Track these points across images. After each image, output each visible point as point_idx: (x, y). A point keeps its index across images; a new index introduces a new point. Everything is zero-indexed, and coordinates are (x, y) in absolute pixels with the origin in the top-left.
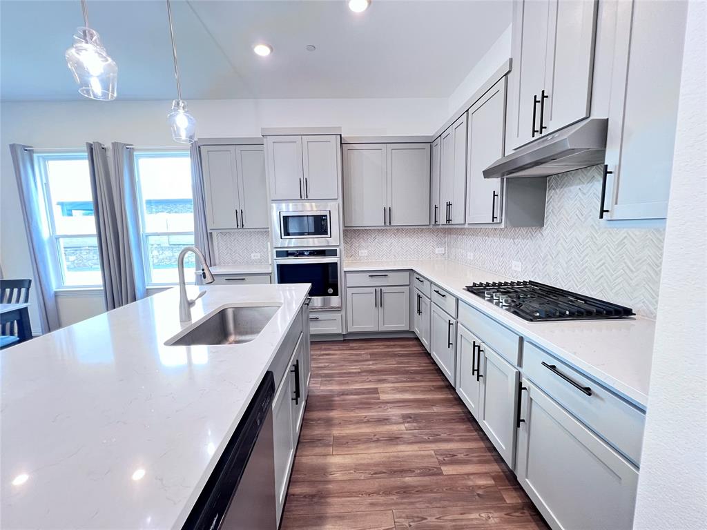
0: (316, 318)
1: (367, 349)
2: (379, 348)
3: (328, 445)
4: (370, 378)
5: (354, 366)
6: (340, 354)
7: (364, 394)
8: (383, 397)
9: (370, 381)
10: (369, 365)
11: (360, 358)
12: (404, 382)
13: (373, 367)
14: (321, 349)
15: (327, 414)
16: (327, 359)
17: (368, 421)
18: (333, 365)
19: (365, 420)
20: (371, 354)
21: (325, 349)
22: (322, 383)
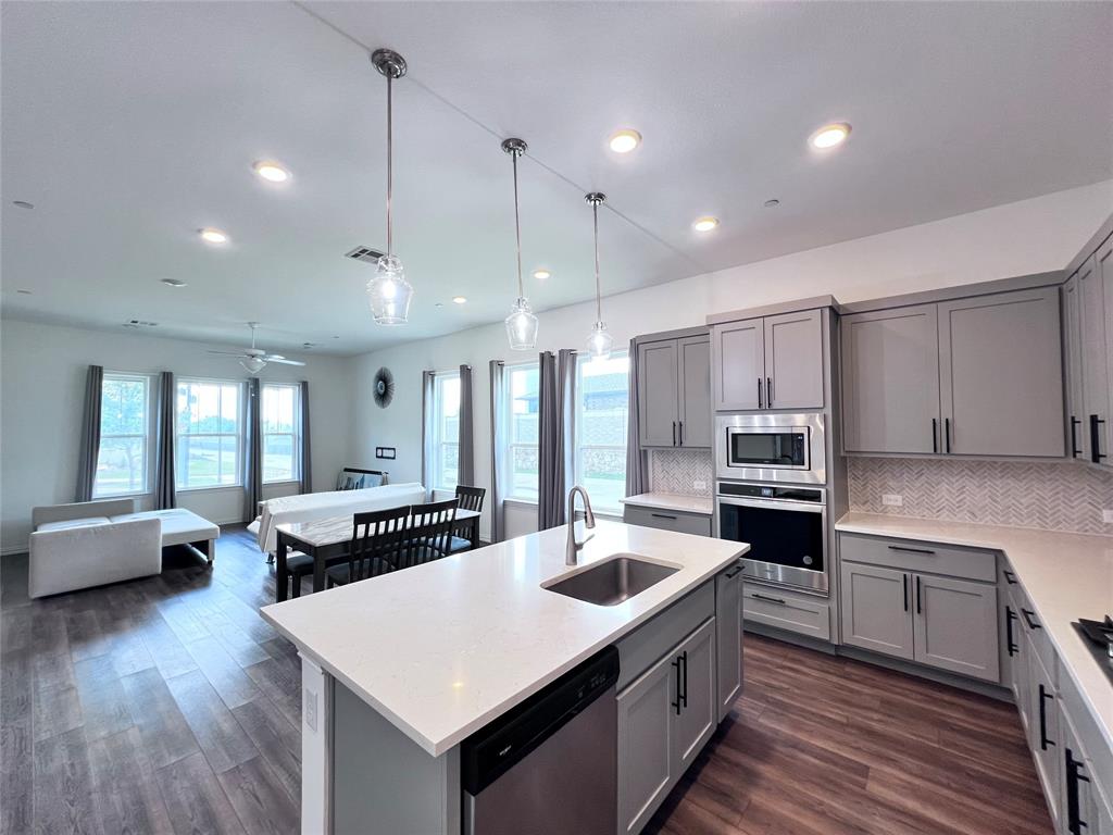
0: (781, 601)
1: (878, 688)
2: (912, 697)
3: (736, 810)
4: (862, 744)
5: (838, 708)
6: (817, 678)
7: (836, 764)
8: (874, 788)
9: (858, 749)
10: (872, 719)
11: (855, 699)
12: (942, 785)
13: (877, 727)
14: (785, 657)
15: (754, 764)
16: (790, 677)
17: (823, 814)
18: (796, 691)
19: (819, 808)
20: (885, 702)
21: (793, 660)
22: (764, 712)
